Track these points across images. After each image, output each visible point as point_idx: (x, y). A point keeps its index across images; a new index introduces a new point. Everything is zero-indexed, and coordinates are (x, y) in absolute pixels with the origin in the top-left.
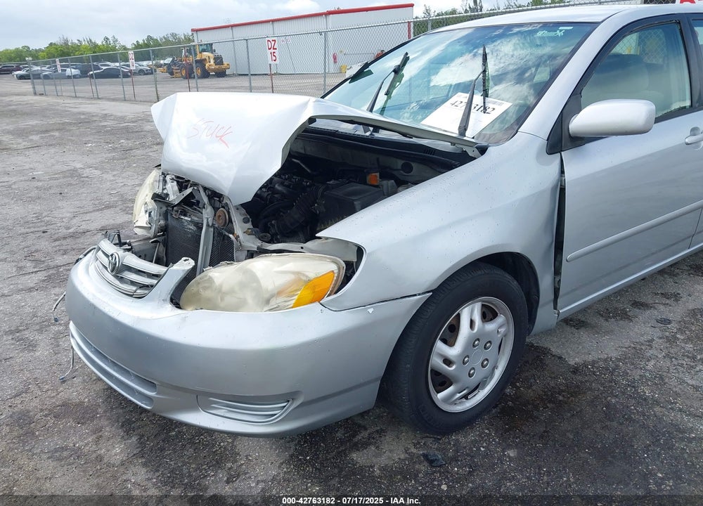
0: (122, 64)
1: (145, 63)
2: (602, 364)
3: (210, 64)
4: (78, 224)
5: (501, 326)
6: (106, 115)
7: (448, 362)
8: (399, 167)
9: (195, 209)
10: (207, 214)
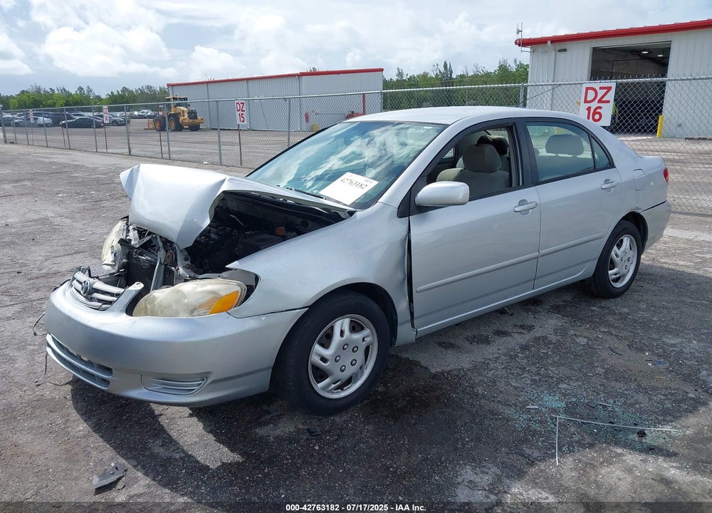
0: (95, 114)
1: (118, 114)
2: (455, 373)
3: (185, 118)
4: (49, 266)
5: (367, 336)
6: (78, 165)
7: (324, 359)
8: (299, 223)
9: (150, 251)
10: (161, 254)
